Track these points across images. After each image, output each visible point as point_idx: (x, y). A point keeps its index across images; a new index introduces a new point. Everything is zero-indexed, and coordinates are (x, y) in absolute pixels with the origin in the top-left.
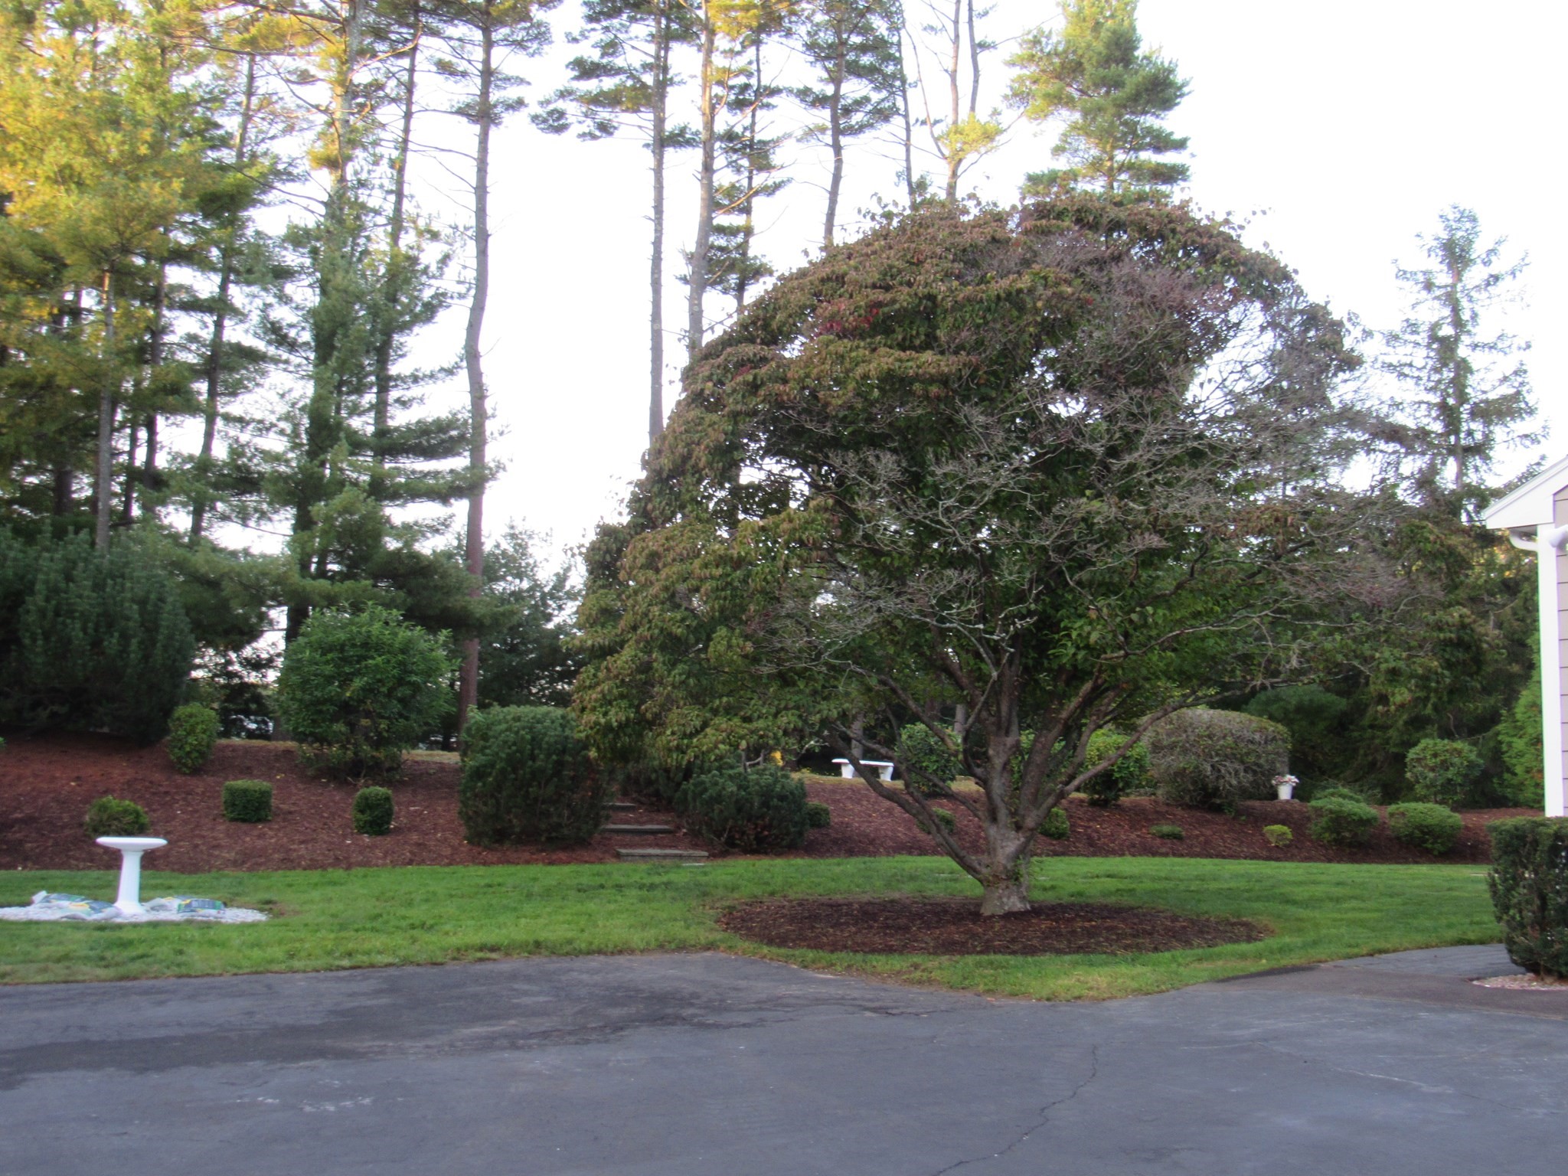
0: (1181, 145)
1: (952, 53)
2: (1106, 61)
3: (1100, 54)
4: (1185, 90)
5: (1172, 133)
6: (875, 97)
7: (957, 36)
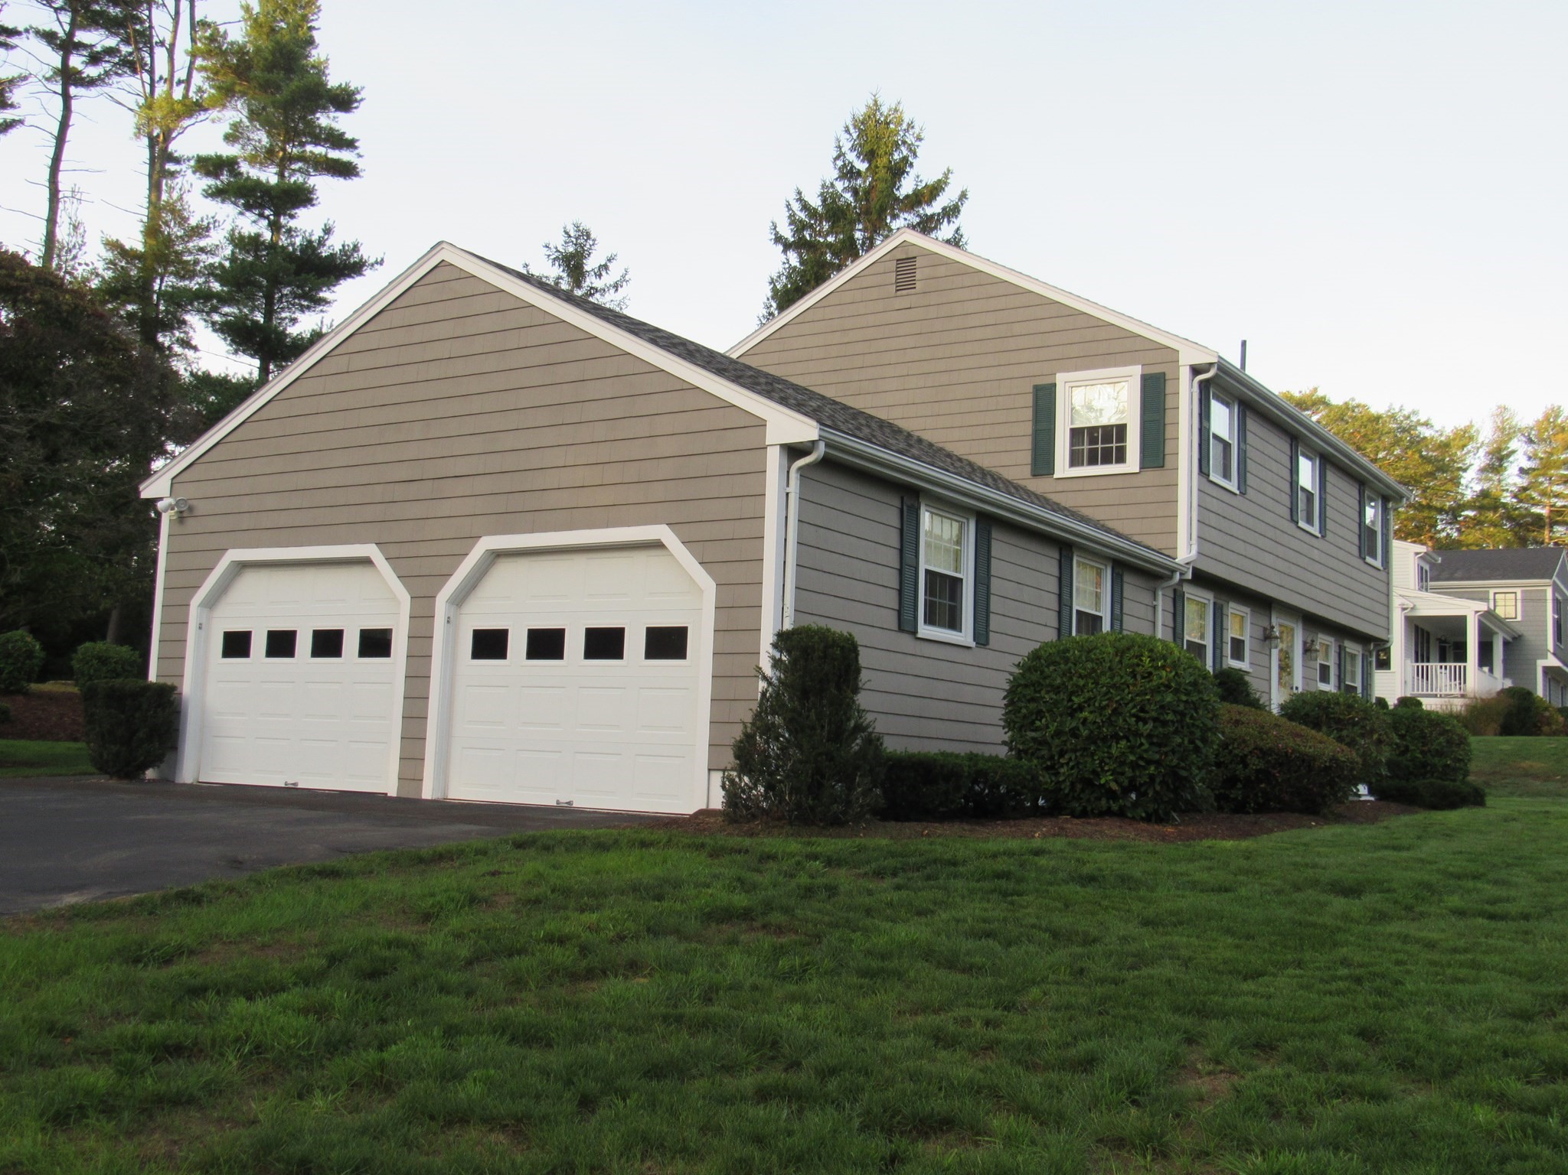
0: (351, 144)
1: (171, 27)
2: (271, 67)
3: (266, 59)
4: (358, 97)
5: (344, 133)
6: (125, 49)
7: (177, 13)
